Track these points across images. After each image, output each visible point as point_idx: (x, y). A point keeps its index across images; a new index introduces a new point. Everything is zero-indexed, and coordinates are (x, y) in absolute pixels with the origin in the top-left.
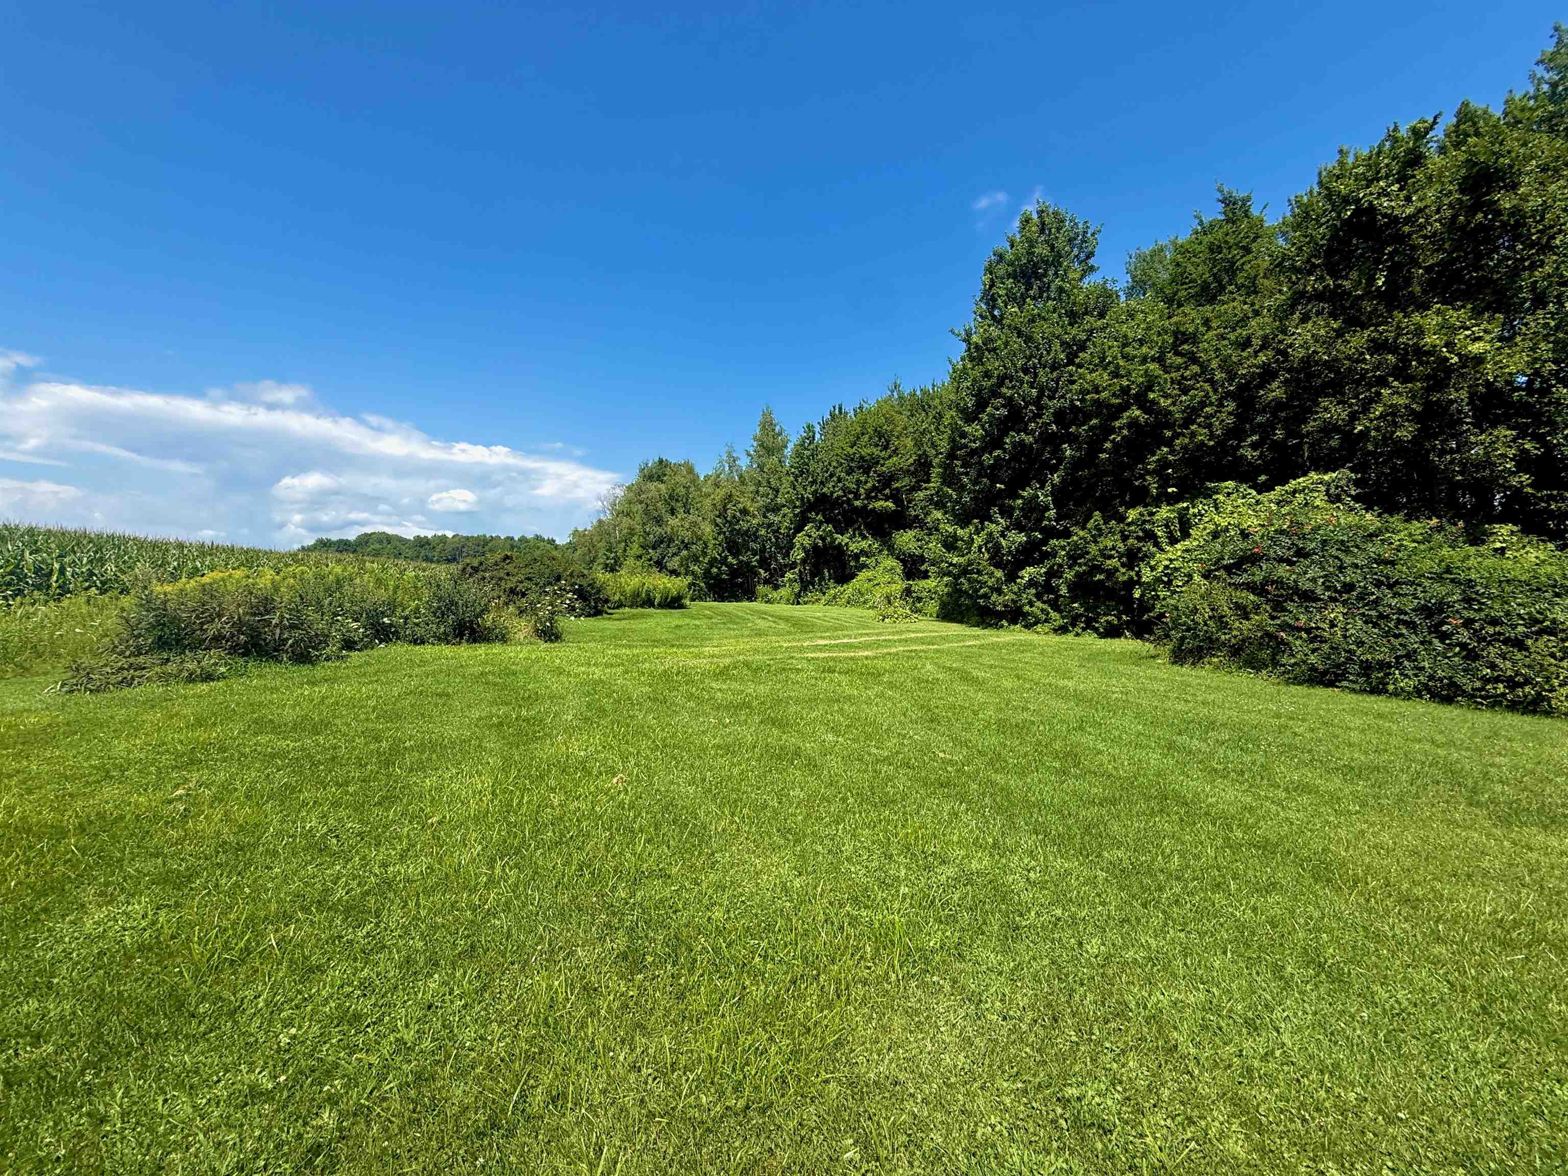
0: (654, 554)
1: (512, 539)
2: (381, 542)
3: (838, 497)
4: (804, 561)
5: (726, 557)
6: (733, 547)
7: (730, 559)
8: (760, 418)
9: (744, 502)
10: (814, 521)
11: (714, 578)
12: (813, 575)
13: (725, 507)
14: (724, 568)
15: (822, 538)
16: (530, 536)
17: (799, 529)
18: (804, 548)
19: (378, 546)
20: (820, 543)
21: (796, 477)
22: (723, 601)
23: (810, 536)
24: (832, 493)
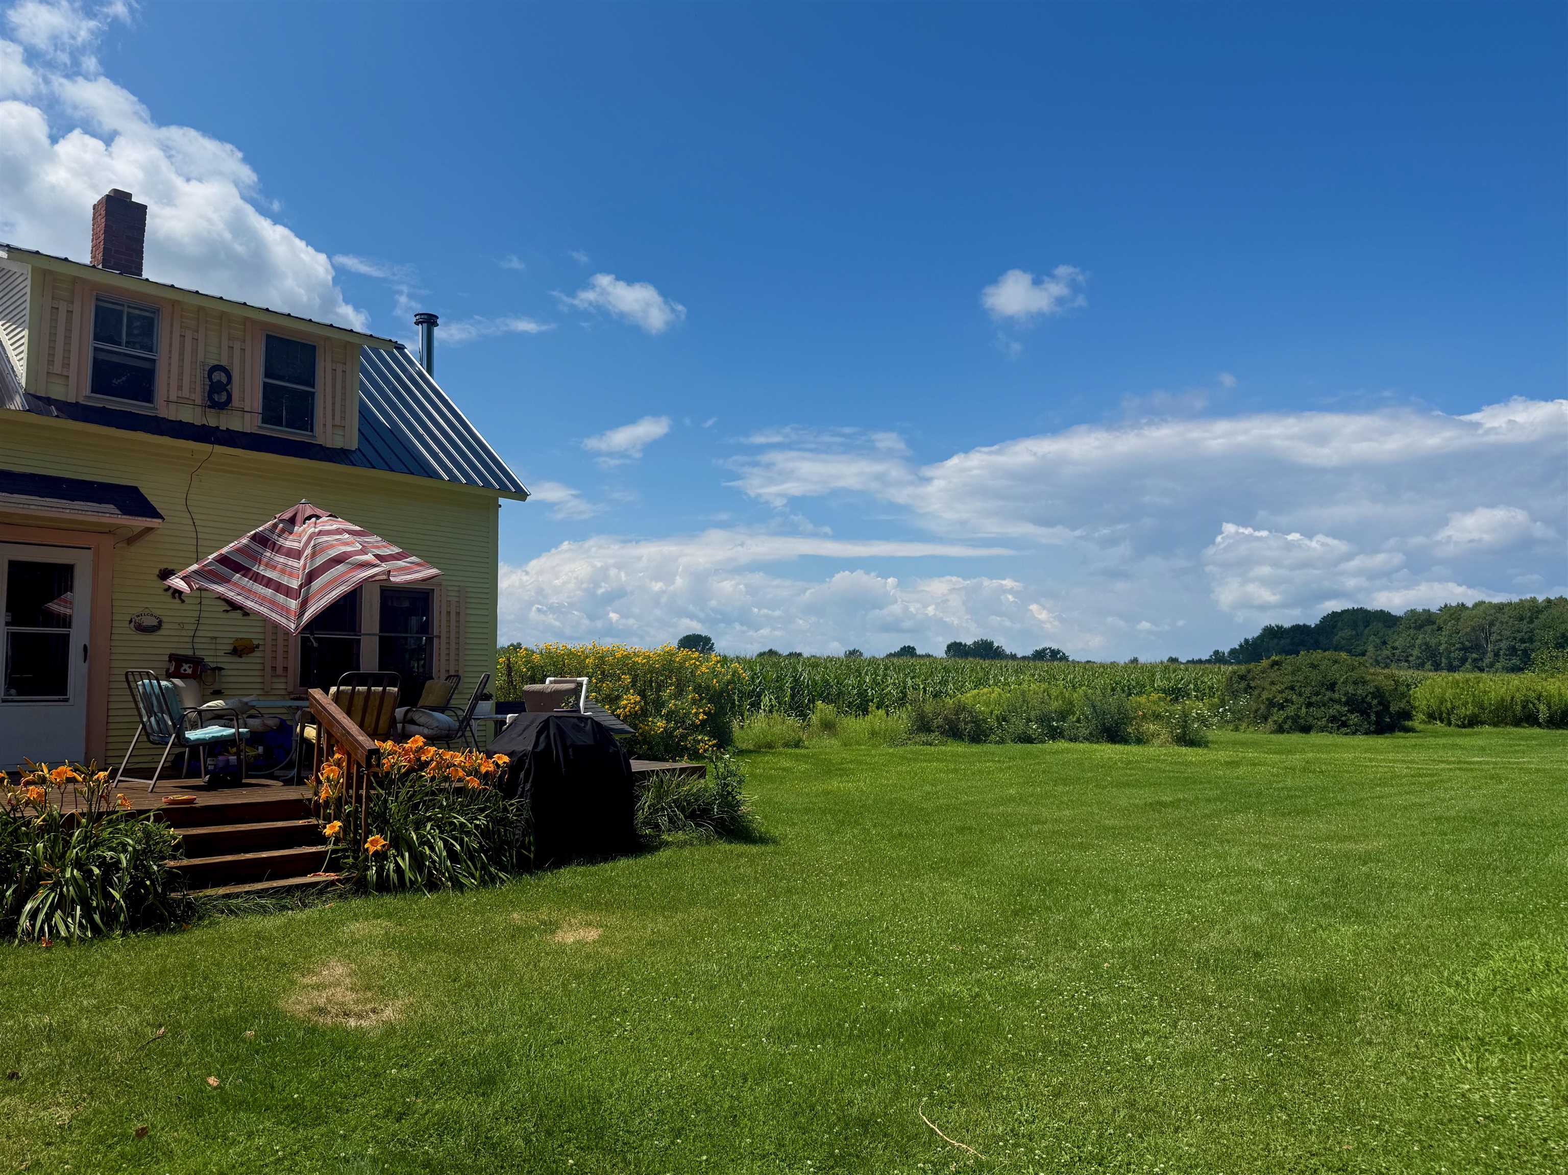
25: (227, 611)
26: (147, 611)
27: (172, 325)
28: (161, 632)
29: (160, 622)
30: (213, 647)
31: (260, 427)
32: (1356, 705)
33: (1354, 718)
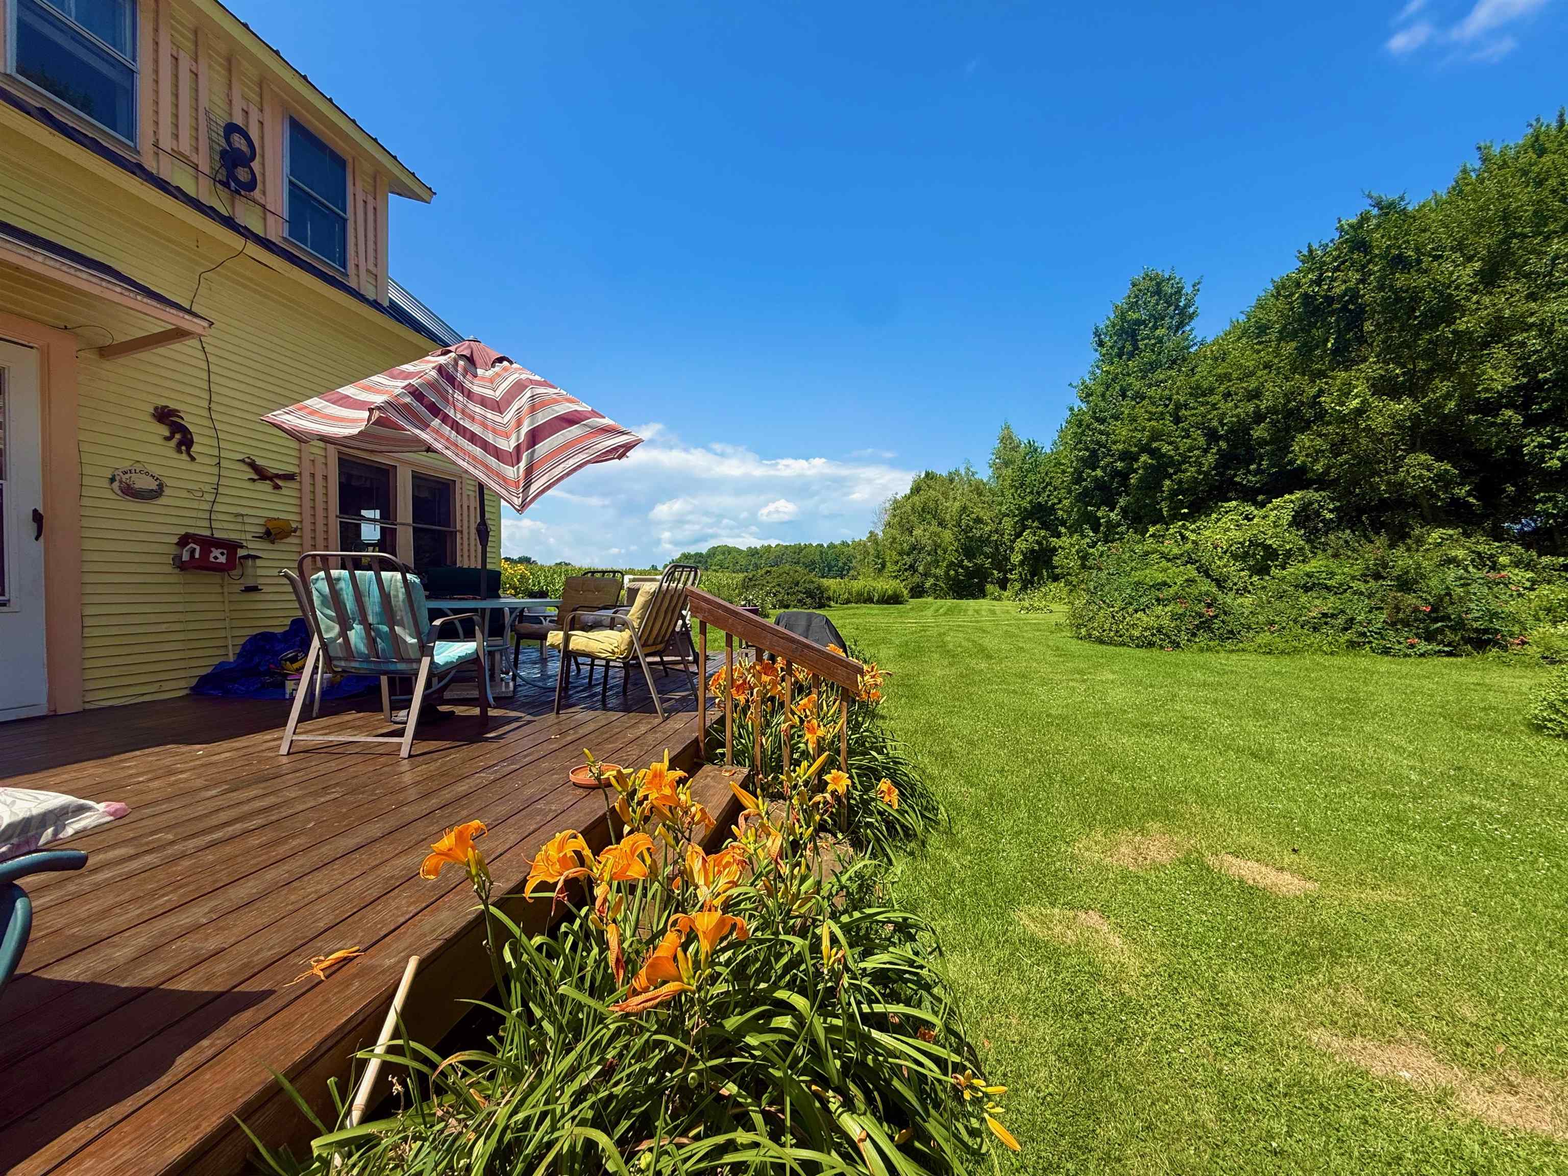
1: (822, 546)
2: (724, 554)
4: (1022, 563)
5: (962, 561)
6: (969, 553)
7: (966, 563)
8: (999, 433)
9: (978, 511)
10: (1031, 528)
11: (954, 580)
12: (1033, 575)
13: (960, 517)
14: (960, 570)
15: (1038, 542)
16: (837, 542)
17: (1018, 535)
18: (1022, 552)
19: (722, 557)
20: (1036, 547)
21: (1017, 489)
22: (961, 598)
23: (1027, 541)
24: (1046, 502)
25: (254, 480)
26: (138, 467)
27: (156, 30)
28: (162, 501)
29: (161, 486)
30: (239, 527)
31: (285, 239)
32: (810, 594)
33: (809, 601)
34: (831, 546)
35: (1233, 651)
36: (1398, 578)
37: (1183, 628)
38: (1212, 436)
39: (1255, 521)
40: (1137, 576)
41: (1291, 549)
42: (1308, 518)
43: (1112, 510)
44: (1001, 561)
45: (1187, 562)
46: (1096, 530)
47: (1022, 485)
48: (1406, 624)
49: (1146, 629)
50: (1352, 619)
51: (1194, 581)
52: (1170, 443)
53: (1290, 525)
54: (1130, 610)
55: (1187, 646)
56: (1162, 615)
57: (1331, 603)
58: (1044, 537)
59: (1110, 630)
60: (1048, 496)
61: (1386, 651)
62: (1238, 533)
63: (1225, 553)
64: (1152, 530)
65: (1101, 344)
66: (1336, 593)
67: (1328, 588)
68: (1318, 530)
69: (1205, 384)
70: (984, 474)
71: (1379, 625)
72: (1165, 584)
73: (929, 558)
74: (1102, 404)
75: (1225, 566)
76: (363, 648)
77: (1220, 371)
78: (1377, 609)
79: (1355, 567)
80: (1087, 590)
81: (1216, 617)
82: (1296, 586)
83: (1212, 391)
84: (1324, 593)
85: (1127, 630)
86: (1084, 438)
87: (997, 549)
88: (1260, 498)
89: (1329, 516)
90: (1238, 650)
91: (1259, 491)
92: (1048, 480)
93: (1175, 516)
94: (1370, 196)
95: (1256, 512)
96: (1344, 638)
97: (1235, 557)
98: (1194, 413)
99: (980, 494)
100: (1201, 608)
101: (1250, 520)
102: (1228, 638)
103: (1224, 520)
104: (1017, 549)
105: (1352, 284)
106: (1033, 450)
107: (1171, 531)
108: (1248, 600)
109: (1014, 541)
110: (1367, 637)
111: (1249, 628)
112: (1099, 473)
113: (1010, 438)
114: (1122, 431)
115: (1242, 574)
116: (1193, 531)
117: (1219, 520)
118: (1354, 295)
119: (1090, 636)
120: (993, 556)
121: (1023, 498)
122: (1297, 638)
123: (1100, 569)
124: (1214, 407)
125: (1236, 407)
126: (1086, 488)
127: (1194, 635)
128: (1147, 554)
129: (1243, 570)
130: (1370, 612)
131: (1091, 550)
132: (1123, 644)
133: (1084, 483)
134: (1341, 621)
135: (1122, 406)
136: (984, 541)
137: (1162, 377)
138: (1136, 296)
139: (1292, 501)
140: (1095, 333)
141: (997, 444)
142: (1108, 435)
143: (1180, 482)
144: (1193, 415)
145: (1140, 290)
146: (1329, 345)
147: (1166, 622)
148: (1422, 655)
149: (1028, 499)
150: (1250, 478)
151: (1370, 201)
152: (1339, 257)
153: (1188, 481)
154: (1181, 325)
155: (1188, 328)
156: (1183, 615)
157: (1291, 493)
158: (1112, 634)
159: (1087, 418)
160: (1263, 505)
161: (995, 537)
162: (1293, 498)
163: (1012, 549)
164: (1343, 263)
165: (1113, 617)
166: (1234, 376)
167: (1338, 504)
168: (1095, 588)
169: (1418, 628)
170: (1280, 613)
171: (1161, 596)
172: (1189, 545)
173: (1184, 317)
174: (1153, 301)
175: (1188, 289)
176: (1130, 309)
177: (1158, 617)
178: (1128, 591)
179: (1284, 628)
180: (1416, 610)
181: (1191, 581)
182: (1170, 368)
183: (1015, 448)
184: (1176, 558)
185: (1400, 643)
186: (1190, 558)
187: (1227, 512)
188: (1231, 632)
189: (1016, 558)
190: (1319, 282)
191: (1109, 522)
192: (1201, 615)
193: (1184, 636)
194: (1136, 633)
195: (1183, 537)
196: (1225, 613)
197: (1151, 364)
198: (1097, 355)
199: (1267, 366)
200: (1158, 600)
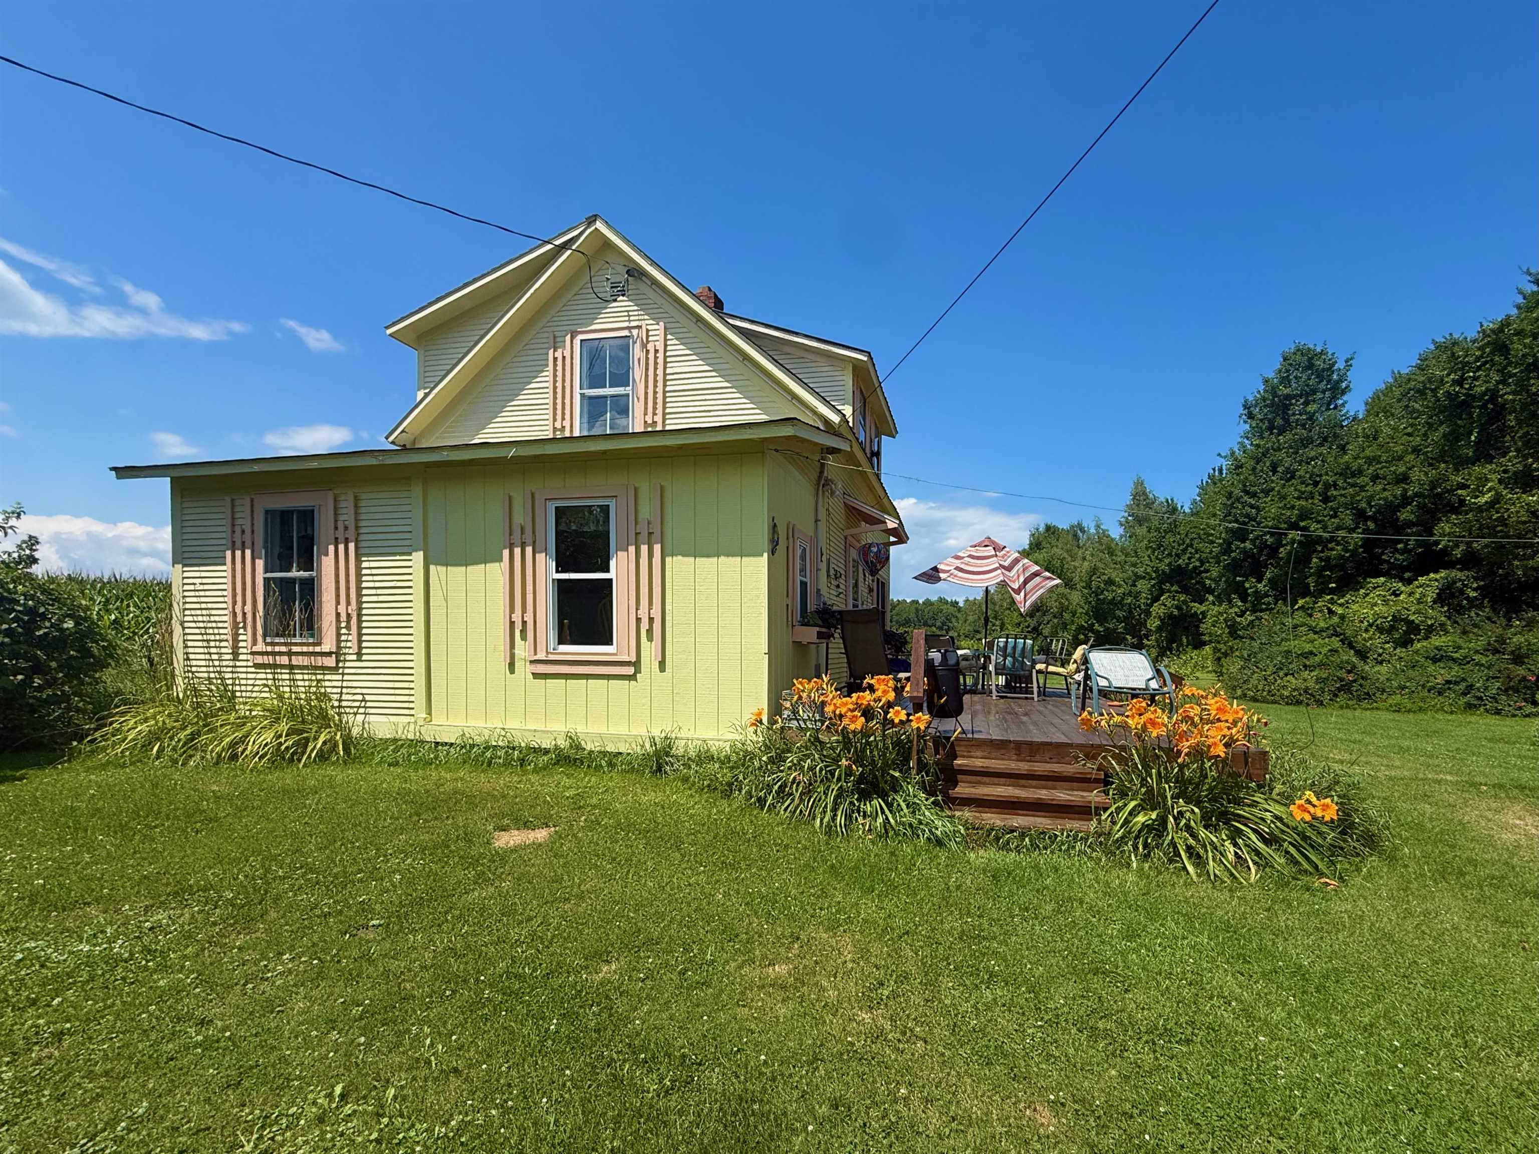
0: (1033, 623)
1: (917, 602)
3: (1195, 568)
4: (1159, 629)
5: (1093, 625)
6: (1100, 616)
7: (1096, 627)
8: (1130, 488)
9: (1109, 573)
10: (1169, 591)
12: (1171, 642)
13: (1090, 578)
14: (1091, 634)
15: (1178, 608)
16: (934, 598)
17: (1156, 599)
18: (1160, 617)
20: (1176, 612)
21: (1154, 550)
23: (1165, 606)
24: (1188, 564)
34: (928, 603)
35: (1368, 709)
36: (1512, 653)
37: (1326, 689)
38: (1361, 516)
39: (1402, 597)
40: (1285, 646)
41: (1432, 625)
42: (1452, 596)
43: (1260, 581)
44: (1134, 626)
45: (1332, 635)
46: (1244, 599)
47: (1160, 546)
48: (1517, 691)
49: (1295, 690)
50: (1472, 686)
51: (1337, 651)
52: (1319, 522)
53: (1435, 602)
54: (1281, 674)
55: (1329, 704)
56: (1309, 679)
57: (1456, 671)
58: (1184, 602)
59: (1263, 690)
60: (1189, 559)
61: (1498, 712)
62: (1384, 609)
63: (1371, 625)
64: (1301, 602)
65: (1251, 416)
66: (1460, 664)
67: (1454, 660)
68: (1462, 607)
69: (1355, 466)
70: (1116, 532)
71: (1494, 692)
72: (1311, 653)
73: (1056, 621)
74: (1252, 478)
75: (1370, 639)
76: (1010, 666)
77: (1368, 452)
78: (1493, 678)
79: (1479, 643)
80: (1242, 657)
81: (1355, 681)
82: (1427, 658)
83: (1360, 472)
84: (1451, 664)
85: (1278, 690)
86: (1234, 511)
87: (1130, 612)
88: (1407, 575)
89: (1473, 594)
90: (1373, 708)
91: (1404, 569)
92: (1188, 541)
93: (1323, 591)
94: (1528, 273)
95: (1403, 588)
96: (1462, 701)
97: (1381, 630)
98: (1343, 493)
99: (1111, 553)
100: (1342, 674)
101: (1397, 595)
102: (1365, 699)
103: (1372, 595)
104: (1154, 614)
105: (1491, 386)
106: (1173, 509)
107: (1320, 604)
108: (1384, 669)
109: (1151, 605)
110: (1483, 700)
111: (1384, 691)
112: (1248, 545)
113: (1144, 493)
114: (1272, 509)
115: (1387, 646)
116: (1341, 605)
117: (1367, 595)
118: (1494, 394)
119: (1245, 695)
120: (1126, 620)
121: (1161, 560)
122: (1423, 700)
123: (1252, 639)
124: (1362, 488)
125: (1384, 490)
126: (1234, 559)
127: (1336, 696)
128: (1295, 627)
129: (1388, 643)
130: (1487, 680)
131: (1238, 619)
132: (1275, 702)
133: (1233, 555)
134: (1463, 686)
135: (1273, 481)
136: (1116, 604)
137: (1313, 454)
138: (1287, 371)
139: (1436, 580)
140: (1244, 406)
141: (1128, 500)
142: (1258, 509)
143: (1328, 559)
144: (1341, 495)
145: (1291, 365)
146: (1473, 438)
147: (1311, 684)
148: (1527, 716)
149: (1167, 561)
150: (1398, 556)
151: (1529, 278)
152: (1482, 356)
153: (1335, 558)
154: (1334, 398)
155: (1340, 402)
156: (1327, 679)
157: (1436, 571)
158: (1265, 693)
159: (1237, 492)
160: (1409, 582)
161: (1129, 600)
162: (1438, 576)
163: (1148, 614)
164: (1486, 363)
165: (1266, 679)
166: (1384, 458)
167: (1482, 583)
168: (1249, 656)
169: (1525, 694)
170: (1410, 680)
171: (1308, 663)
172: (1336, 619)
173: (1338, 390)
174: (1304, 377)
175: (1340, 365)
176: (1281, 383)
177: (1305, 680)
178: (1279, 658)
179: (1413, 692)
180: (1524, 679)
181: (1334, 651)
182: (1321, 445)
183: (1149, 505)
184: (1322, 631)
185: (1510, 706)
186: (1336, 631)
187: (1375, 588)
188: (1368, 694)
189: (1153, 624)
190: (1460, 382)
191: (1257, 592)
192: (1342, 680)
193: (1327, 697)
194: (1286, 693)
195: (1331, 612)
196: (1363, 678)
197: (1302, 440)
198: (1247, 427)
199: (1416, 450)
200: (1305, 666)
